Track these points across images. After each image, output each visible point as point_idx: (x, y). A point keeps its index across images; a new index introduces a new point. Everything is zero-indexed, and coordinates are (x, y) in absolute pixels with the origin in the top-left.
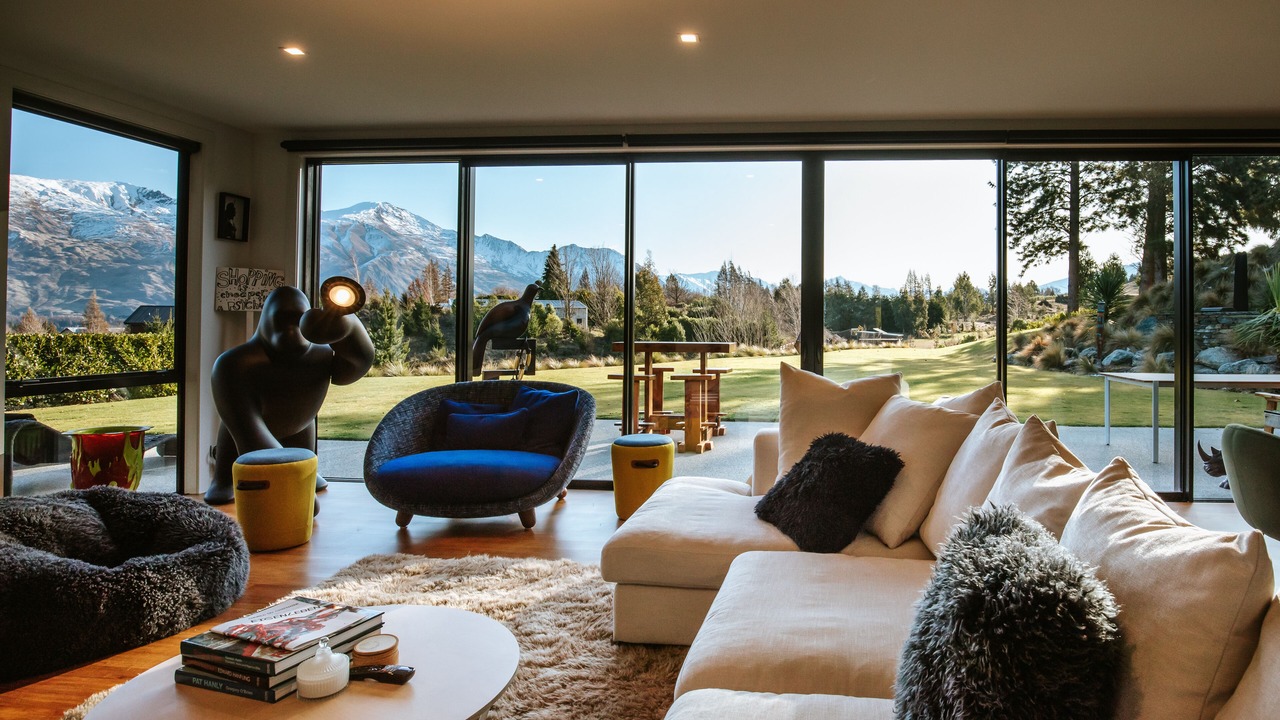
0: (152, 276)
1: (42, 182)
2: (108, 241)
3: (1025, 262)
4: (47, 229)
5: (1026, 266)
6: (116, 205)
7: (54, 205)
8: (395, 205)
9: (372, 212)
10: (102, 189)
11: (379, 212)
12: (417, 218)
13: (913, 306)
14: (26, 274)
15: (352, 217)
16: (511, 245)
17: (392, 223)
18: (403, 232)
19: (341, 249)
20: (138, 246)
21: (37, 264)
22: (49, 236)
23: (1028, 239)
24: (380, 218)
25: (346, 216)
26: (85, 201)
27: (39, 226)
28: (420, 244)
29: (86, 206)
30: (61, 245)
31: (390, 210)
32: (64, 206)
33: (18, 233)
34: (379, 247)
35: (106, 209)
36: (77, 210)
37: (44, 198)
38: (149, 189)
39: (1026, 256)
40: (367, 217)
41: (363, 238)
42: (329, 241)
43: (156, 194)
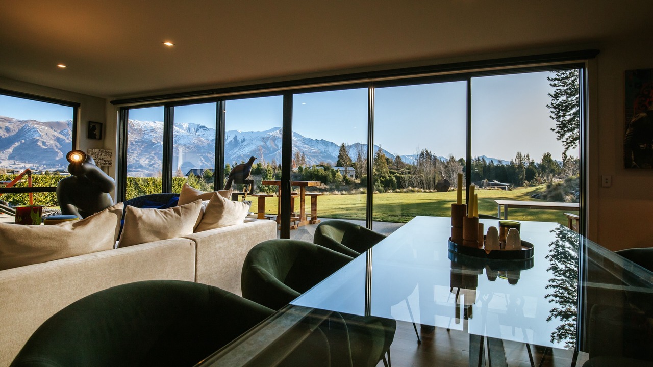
2: (187, 145)
3: (567, 146)
5: (567, 149)
6: (190, 132)
10: (186, 125)
13: (517, 170)
15: (271, 133)
16: (332, 143)
19: (266, 147)
20: (197, 146)
23: (569, 134)
25: (268, 133)
26: (181, 130)
28: (296, 144)
35: (187, 133)
36: (178, 134)
38: (201, 125)
39: (567, 143)
40: (276, 133)
41: (275, 142)
42: (262, 143)
43: (203, 127)
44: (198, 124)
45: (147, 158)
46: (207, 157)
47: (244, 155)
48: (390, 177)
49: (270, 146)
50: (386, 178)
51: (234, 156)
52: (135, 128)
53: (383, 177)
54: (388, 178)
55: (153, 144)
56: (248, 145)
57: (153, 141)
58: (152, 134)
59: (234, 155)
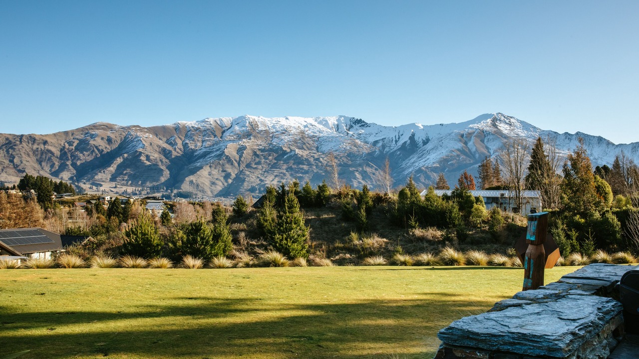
0: (357, 174)
1: (306, 119)
2: (335, 154)
4: (307, 148)
6: (340, 130)
7: (310, 133)
8: (506, 114)
9: (489, 121)
10: (332, 121)
11: (495, 120)
12: (521, 122)
14: (298, 175)
15: (475, 126)
17: (504, 128)
18: (512, 134)
19: (467, 151)
20: (350, 155)
21: (302, 169)
22: (308, 152)
24: (495, 125)
25: (471, 126)
26: (325, 129)
27: (304, 146)
29: (326, 132)
30: (313, 157)
31: (503, 118)
32: (315, 133)
33: (295, 151)
34: (494, 148)
35: (335, 134)
36: (321, 135)
37: (307, 129)
38: (356, 118)
40: (486, 125)
41: (483, 141)
42: (460, 145)
43: (359, 122)
44: (351, 116)
45: (276, 176)
46: (366, 172)
47: (427, 168)
49: (474, 150)
51: (410, 170)
52: (260, 129)
55: (285, 153)
56: (435, 148)
57: (284, 149)
58: (283, 137)
59: (409, 167)
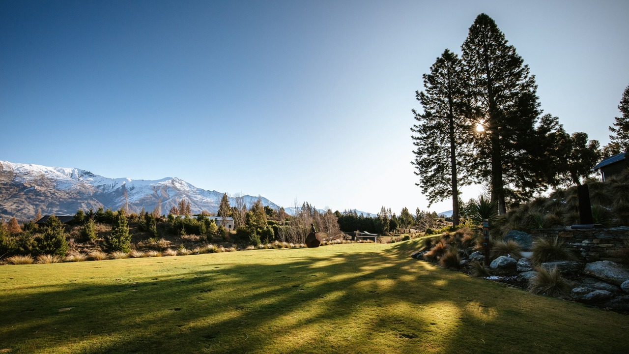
0: (83, 204)
1: (47, 167)
2: (68, 191)
3: (430, 200)
4: (46, 185)
5: (431, 202)
6: (73, 177)
7: (49, 176)
8: (179, 179)
9: (170, 181)
10: (68, 170)
11: (173, 181)
12: (188, 183)
13: (383, 222)
14: (35, 203)
15: (162, 183)
17: (178, 185)
18: (182, 189)
19: (157, 196)
20: (79, 193)
21: (39, 199)
22: (46, 188)
23: (432, 189)
24: (173, 183)
25: (160, 182)
26: (62, 175)
27: (43, 184)
28: (188, 194)
29: (62, 177)
30: (50, 192)
31: (177, 180)
32: (53, 177)
33: (35, 187)
34: (172, 195)
35: (69, 178)
36: (58, 178)
37: (46, 173)
38: (86, 171)
39: (431, 197)
40: (168, 183)
41: (166, 191)
42: (153, 192)
43: (89, 173)
44: (83, 169)
45: (15, 203)
46: (90, 203)
47: (131, 203)
48: (267, 228)
49: (160, 195)
50: (263, 229)
51: (120, 204)
52: (4, 170)
53: (261, 228)
54: (265, 228)
55: (25, 187)
56: (138, 193)
57: (25, 185)
58: (25, 177)
59: (120, 202)
